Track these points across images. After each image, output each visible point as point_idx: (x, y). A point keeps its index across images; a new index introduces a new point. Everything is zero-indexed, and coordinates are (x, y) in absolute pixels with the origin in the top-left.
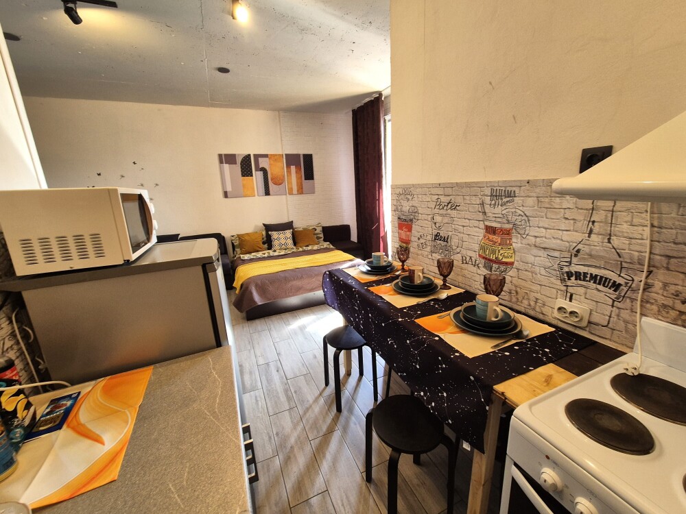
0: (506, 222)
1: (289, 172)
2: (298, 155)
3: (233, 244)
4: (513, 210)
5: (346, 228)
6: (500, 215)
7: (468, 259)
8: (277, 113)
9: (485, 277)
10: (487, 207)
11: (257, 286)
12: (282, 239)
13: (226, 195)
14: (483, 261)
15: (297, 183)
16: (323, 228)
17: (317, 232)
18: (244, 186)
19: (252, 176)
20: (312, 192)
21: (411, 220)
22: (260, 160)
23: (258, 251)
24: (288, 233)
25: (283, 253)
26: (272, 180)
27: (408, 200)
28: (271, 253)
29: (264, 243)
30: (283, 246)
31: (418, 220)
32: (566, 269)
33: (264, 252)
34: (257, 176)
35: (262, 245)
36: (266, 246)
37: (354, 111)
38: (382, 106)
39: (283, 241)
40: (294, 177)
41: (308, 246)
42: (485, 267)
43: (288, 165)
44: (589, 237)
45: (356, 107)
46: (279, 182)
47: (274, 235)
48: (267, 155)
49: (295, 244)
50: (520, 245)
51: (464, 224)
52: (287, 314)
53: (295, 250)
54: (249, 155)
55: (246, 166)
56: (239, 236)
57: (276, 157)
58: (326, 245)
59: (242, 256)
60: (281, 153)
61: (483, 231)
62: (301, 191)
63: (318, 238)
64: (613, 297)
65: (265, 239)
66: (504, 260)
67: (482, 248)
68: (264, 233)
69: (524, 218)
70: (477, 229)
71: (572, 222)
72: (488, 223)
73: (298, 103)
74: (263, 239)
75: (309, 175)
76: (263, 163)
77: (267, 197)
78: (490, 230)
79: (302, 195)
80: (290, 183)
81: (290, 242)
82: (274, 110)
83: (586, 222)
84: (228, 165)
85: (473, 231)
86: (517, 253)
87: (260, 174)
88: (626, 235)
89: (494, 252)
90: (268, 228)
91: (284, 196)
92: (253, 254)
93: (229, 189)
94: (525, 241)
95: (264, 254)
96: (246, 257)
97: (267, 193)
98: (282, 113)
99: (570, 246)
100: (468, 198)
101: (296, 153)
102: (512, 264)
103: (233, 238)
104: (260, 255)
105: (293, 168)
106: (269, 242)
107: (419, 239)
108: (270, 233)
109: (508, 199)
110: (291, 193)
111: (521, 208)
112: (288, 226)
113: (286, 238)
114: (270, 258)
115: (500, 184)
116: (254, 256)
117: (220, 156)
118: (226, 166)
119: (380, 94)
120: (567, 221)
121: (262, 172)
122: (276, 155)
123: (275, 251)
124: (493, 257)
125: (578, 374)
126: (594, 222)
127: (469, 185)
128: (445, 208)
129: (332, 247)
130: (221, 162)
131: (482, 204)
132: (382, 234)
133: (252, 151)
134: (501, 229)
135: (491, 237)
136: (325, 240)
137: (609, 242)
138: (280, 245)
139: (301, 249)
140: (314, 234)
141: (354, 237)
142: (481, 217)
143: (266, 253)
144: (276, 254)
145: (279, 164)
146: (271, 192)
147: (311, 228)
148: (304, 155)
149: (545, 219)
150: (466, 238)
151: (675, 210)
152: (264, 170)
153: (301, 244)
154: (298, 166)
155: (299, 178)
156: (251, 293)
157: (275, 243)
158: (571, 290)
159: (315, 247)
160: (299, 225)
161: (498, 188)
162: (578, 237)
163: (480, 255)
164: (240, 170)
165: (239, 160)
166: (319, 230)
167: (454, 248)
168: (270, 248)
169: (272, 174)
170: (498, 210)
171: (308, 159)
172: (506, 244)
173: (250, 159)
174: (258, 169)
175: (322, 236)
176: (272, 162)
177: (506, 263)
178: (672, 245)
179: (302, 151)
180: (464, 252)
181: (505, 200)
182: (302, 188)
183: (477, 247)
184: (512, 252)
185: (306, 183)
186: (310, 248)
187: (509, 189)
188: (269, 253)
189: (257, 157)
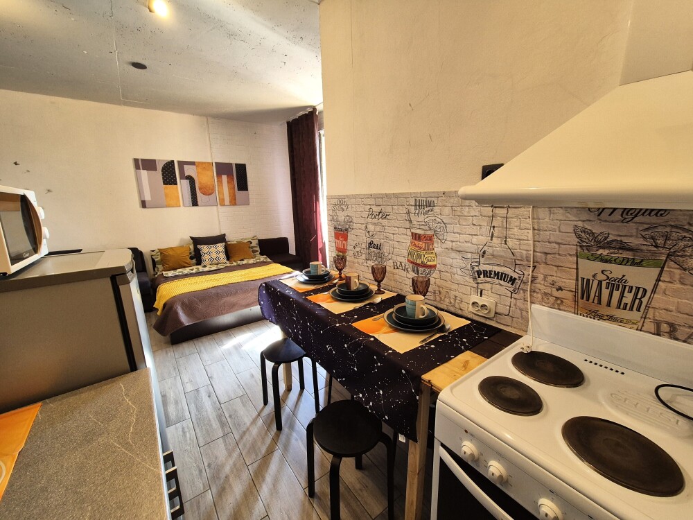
0: (428, 229)
1: (220, 182)
2: (230, 165)
3: (153, 260)
4: (434, 218)
5: (283, 242)
6: (423, 223)
7: (399, 264)
8: (204, 119)
9: (413, 280)
10: (412, 215)
11: (183, 305)
12: (213, 253)
13: (144, 204)
14: (411, 265)
15: (229, 193)
16: (259, 240)
17: (252, 245)
18: (166, 195)
19: (176, 184)
20: (247, 203)
21: (347, 230)
22: (186, 167)
23: (184, 267)
24: (221, 247)
25: (214, 268)
26: (200, 189)
27: (343, 210)
28: (201, 268)
29: (192, 258)
30: (215, 261)
31: (353, 229)
32: (476, 269)
33: (191, 268)
34: (182, 186)
35: (188, 260)
36: (194, 261)
37: (289, 124)
38: (317, 120)
39: (214, 256)
40: (225, 187)
41: (242, 260)
42: (413, 271)
43: (219, 174)
44: (491, 240)
45: (291, 119)
46: (208, 192)
47: (204, 249)
48: (194, 162)
49: (228, 259)
50: (440, 249)
51: (393, 232)
52: (220, 334)
53: (228, 265)
54: (173, 161)
55: (169, 173)
56: (161, 251)
57: (204, 166)
58: (263, 258)
59: (164, 273)
60: (210, 161)
61: (410, 238)
62: (234, 202)
63: (254, 251)
64: (511, 289)
65: (193, 253)
66: (429, 263)
67: (410, 253)
68: (192, 247)
69: (443, 225)
70: (405, 236)
71: (479, 227)
72: (413, 231)
73: (228, 110)
74: (190, 253)
75: (243, 185)
76: (189, 170)
77: (195, 208)
78: (416, 237)
79: (236, 207)
80: (221, 193)
81: (222, 256)
82: (201, 115)
83: (489, 228)
84: (145, 171)
85: (401, 238)
86: (438, 257)
87: (186, 183)
88: (517, 237)
89: (419, 257)
90: (197, 241)
91: (215, 208)
92: (178, 270)
93: (148, 197)
94: (444, 246)
95: (192, 270)
96: (170, 274)
97: (195, 203)
98: (210, 120)
99: (478, 248)
100: (396, 207)
101: (227, 161)
102: (435, 266)
103: (153, 253)
104: (187, 271)
105: (224, 178)
106: (197, 257)
107: (354, 247)
108: (199, 246)
109: (429, 208)
110: (222, 204)
111: (439, 217)
112: (221, 239)
113: (218, 252)
114: (199, 274)
115: (422, 195)
116: (180, 272)
117: (136, 161)
118: (144, 173)
119: (315, 109)
120: (475, 227)
121: (188, 181)
122: (205, 163)
123: (205, 266)
124: (419, 261)
125: (488, 357)
126: (494, 227)
127: (396, 196)
128: (377, 217)
129: (269, 260)
130: (137, 167)
131: (408, 213)
132: (320, 246)
133: (176, 158)
134: (425, 236)
135: (417, 242)
136: (262, 254)
137: (506, 244)
138: (211, 259)
139: (235, 264)
140: (250, 247)
141: (292, 250)
142: (408, 225)
143: (195, 269)
144: (206, 269)
145: (209, 173)
146: (199, 203)
147: (246, 241)
148: (237, 165)
149: (458, 225)
150: (396, 245)
151: (548, 216)
152: (191, 179)
153: (235, 259)
154: (230, 175)
155: (231, 189)
156: (177, 313)
157: (205, 258)
158: (481, 286)
159: (251, 261)
160: (232, 238)
161: (421, 199)
162: (483, 239)
163: (408, 261)
164: (161, 177)
165: (160, 167)
166: (255, 243)
167: (386, 254)
168: (199, 262)
169: (200, 183)
170: (421, 218)
171: (241, 169)
172: (429, 249)
173: (174, 165)
174: (183, 177)
175: (258, 249)
176: (200, 171)
177: (430, 266)
178: (547, 244)
179: (235, 160)
180: (394, 258)
181: (426, 209)
182: (235, 199)
183: (405, 253)
184: (434, 255)
185: (240, 194)
186: (245, 262)
187: (430, 199)
188: (198, 269)
189: (182, 164)
